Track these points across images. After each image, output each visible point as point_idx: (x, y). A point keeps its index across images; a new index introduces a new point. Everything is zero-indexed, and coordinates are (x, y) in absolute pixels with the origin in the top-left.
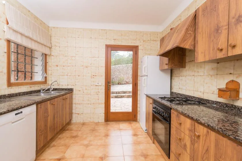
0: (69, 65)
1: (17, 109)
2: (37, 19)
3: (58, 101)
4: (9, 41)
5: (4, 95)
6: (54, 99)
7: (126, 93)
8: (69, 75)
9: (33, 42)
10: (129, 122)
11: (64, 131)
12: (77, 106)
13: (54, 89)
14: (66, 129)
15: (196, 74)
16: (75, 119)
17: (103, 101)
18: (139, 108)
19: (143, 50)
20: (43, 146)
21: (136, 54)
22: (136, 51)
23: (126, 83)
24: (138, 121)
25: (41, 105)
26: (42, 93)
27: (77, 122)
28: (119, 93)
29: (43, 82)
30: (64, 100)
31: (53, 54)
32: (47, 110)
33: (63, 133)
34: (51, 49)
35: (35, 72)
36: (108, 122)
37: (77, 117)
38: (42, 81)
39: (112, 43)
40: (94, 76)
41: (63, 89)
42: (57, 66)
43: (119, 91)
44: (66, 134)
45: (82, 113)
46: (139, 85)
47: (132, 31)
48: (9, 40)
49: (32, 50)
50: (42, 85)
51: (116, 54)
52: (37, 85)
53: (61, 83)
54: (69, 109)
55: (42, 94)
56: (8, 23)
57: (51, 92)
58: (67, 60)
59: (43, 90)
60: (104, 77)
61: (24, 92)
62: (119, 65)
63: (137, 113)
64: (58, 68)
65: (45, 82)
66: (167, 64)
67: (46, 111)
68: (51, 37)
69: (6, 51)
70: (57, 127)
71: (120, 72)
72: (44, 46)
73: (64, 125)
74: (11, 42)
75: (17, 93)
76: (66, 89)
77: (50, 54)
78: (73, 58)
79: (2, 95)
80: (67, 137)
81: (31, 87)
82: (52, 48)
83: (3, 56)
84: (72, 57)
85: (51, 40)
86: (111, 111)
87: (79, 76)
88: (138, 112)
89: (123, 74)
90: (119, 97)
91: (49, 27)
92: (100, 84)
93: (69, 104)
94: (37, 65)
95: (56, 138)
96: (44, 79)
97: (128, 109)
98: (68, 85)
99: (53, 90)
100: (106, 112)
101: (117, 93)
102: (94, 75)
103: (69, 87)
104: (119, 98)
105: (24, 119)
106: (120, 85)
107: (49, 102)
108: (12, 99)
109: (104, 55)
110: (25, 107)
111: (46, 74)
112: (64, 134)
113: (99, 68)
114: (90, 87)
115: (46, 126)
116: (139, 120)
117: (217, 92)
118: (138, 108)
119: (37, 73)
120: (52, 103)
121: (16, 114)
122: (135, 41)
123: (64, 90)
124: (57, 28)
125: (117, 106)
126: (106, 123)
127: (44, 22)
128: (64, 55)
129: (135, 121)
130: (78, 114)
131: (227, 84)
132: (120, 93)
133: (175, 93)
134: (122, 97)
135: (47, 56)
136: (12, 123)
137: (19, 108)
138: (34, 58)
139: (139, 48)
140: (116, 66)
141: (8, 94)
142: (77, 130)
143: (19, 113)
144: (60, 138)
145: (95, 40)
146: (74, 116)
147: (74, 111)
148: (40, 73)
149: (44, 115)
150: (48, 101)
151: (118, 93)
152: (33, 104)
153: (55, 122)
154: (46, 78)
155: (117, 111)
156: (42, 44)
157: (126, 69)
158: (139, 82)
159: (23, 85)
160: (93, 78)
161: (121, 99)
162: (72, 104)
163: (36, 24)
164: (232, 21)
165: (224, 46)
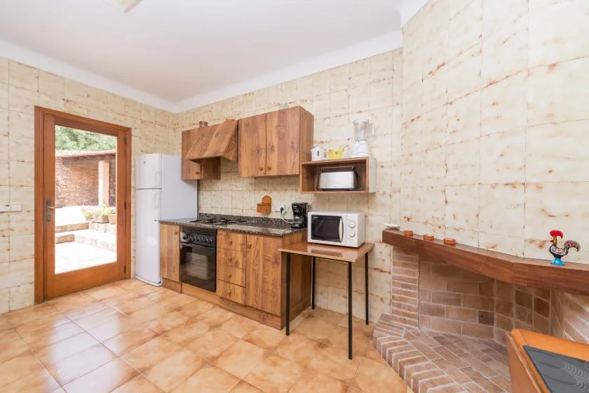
15: (234, 188)
18: (135, 250)
19: (140, 138)
21: (126, 143)
22: (125, 139)
24: (133, 276)
39: (60, 107)
46: (132, 205)
47: (114, 95)
63: (129, 262)
66: (197, 173)
88: (132, 259)
92: (15, 208)
113: (8, 163)
117: (256, 207)
118: (132, 252)
126: (39, 305)
129: (126, 279)
131: (263, 199)
133: (206, 214)
139: (134, 132)
158: (133, 200)
164: (269, 147)
165: (263, 166)
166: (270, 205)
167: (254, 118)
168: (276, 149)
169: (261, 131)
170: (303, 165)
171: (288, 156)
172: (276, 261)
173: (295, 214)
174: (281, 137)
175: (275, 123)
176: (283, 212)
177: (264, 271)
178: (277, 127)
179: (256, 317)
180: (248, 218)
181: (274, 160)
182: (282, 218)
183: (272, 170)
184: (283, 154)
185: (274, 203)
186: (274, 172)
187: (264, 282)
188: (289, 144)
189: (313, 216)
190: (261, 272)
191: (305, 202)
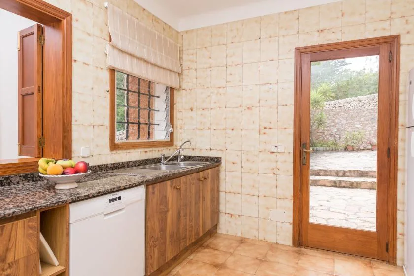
0: (213, 106)
1: (112, 191)
2: (157, 22)
3: (187, 183)
4: (113, 71)
5: (105, 165)
6: (179, 177)
7: (367, 176)
8: (213, 127)
9: (150, 66)
10: (366, 260)
11: (200, 249)
12: (228, 196)
13: (185, 156)
14: (206, 244)
16: (226, 226)
17: (290, 193)
20: (158, 270)
21: (391, 60)
22: (391, 52)
23: (370, 147)
24: (399, 262)
25: (153, 188)
26: (163, 163)
27: (229, 233)
28: (344, 174)
29: (168, 142)
30: (201, 182)
31: (184, 86)
32: (166, 198)
33: (198, 252)
34: (182, 77)
35: (155, 124)
36: (303, 249)
37: (230, 222)
38: (166, 140)
40: (265, 128)
41: (201, 159)
42: (192, 110)
43: (345, 169)
44: (203, 256)
45: (239, 216)
48: (114, 69)
49: (150, 82)
50: (164, 148)
51: (340, 71)
52: (157, 149)
53: (199, 146)
54: (212, 201)
55: (163, 167)
56: (111, 40)
57: (179, 164)
58: (209, 96)
59: (166, 158)
60: (291, 131)
61: (136, 161)
62: (348, 99)
63: (395, 239)
64: (193, 114)
65: (170, 143)
67: (163, 200)
68: (181, 52)
69: (108, 88)
70: (185, 237)
71: (352, 117)
72: (168, 72)
73: (201, 234)
74: (116, 72)
75: (125, 163)
76: (207, 159)
77: (180, 87)
78: (221, 90)
79: (102, 165)
80: (205, 263)
81: (146, 152)
82: (184, 73)
83: (105, 97)
84: (219, 88)
85: (182, 58)
86: (312, 220)
87: (233, 129)
88: (398, 236)
89: (361, 122)
90: (343, 184)
91: (178, 32)
92: (280, 149)
93: (212, 190)
94: (158, 111)
95: (184, 259)
96: (169, 137)
97: (366, 221)
98: (211, 150)
99: (183, 160)
100: (297, 222)
101: (337, 174)
102: (267, 125)
103: (214, 154)
104: (344, 187)
105: (124, 212)
106: (351, 154)
107: (169, 183)
108: (116, 172)
109: (291, 76)
110: (125, 189)
111: (173, 127)
112: (199, 255)
113: (277, 108)
114: (256, 156)
115: (163, 230)
116: (403, 260)
118: (399, 225)
119: (159, 125)
120: (174, 185)
121: (111, 200)
122: (386, 25)
123: (203, 161)
124: (192, 31)
125: (334, 210)
126: (296, 249)
127: (169, 25)
128: (203, 86)
129: (388, 262)
130: (232, 215)
132: (348, 174)
134: (352, 186)
135: (175, 91)
136: (105, 215)
137: (115, 190)
138: (154, 98)
140: (339, 100)
141: (111, 164)
142: (225, 253)
143: (115, 199)
144: (190, 262)
145: (270, 42)
146: (223, 219)
147: (222, 208)
148: (163, 124)
149: (160, 209)
150: (168, 180)
151: (341, 174)
152: (139, 184)
153: (182, 226)
154: (172, 134)
155: (332, 223)
156: (165, 69)
157: (370, 107)
158: (400, 145)
159: (134, 149)
160: (264, 133)
161: (351, 190)
162: (218, 191)
163: (155, 31)
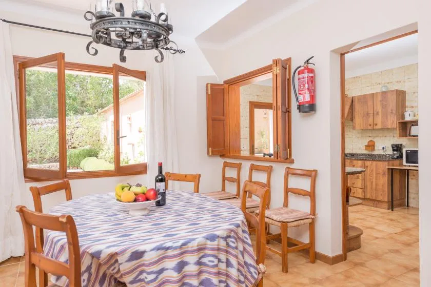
117: (364, 148)
131: (368, 142)
164: (375, 113)
165: (372, 123)
166: (374, 146)
167: (365, 96)
168: (380, 113)
169: (370, 103)
170: (399, 122)
171: (389, 117)
172: (384, 174)
173: (394, 150)
174: (384, 107)
175: (380, 98)
176: (384, 150)
177: (376, 179)
178: (381, 101)
179: (372, 204)
180: (357, 155)
181: (379, 120)
182: (383, 153)
183: (378, 125)
184: (385, 115)
185: (376, 144)
186: (379, 127)
187: (376, 185)
188: (389, 110)
189: (406, 151)
190: (374, 180)
191: (400, 143)
